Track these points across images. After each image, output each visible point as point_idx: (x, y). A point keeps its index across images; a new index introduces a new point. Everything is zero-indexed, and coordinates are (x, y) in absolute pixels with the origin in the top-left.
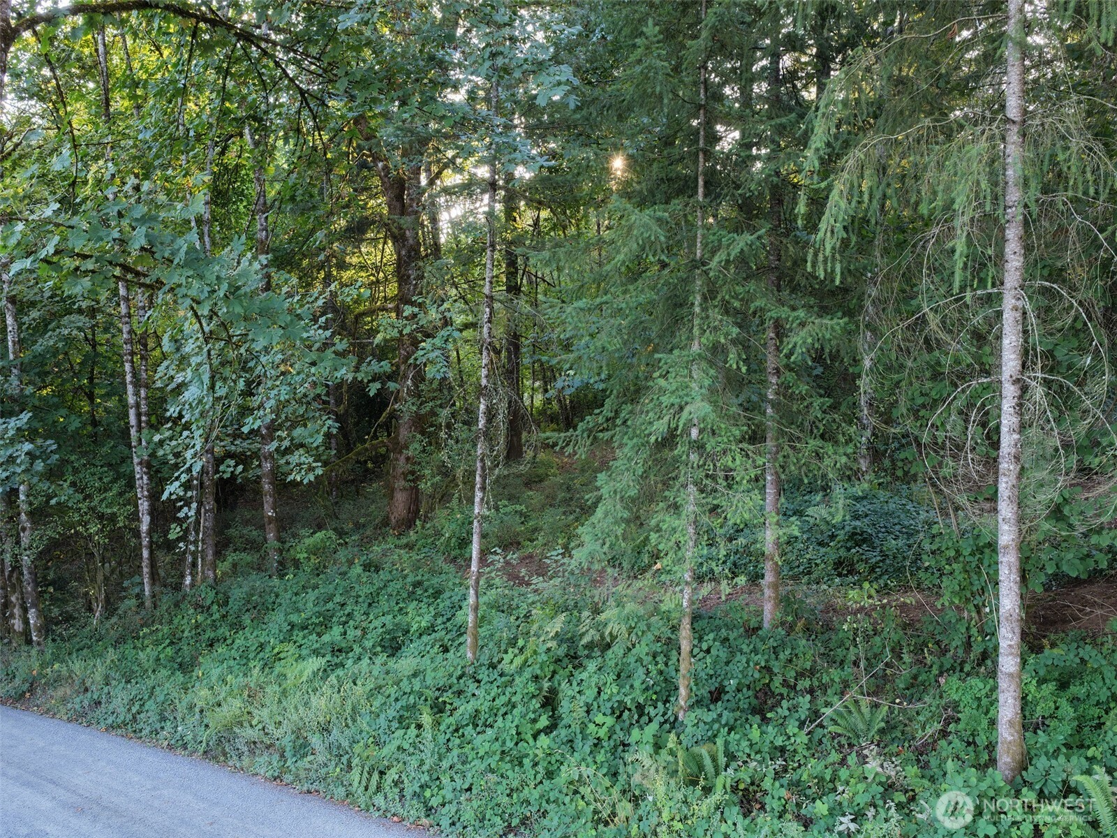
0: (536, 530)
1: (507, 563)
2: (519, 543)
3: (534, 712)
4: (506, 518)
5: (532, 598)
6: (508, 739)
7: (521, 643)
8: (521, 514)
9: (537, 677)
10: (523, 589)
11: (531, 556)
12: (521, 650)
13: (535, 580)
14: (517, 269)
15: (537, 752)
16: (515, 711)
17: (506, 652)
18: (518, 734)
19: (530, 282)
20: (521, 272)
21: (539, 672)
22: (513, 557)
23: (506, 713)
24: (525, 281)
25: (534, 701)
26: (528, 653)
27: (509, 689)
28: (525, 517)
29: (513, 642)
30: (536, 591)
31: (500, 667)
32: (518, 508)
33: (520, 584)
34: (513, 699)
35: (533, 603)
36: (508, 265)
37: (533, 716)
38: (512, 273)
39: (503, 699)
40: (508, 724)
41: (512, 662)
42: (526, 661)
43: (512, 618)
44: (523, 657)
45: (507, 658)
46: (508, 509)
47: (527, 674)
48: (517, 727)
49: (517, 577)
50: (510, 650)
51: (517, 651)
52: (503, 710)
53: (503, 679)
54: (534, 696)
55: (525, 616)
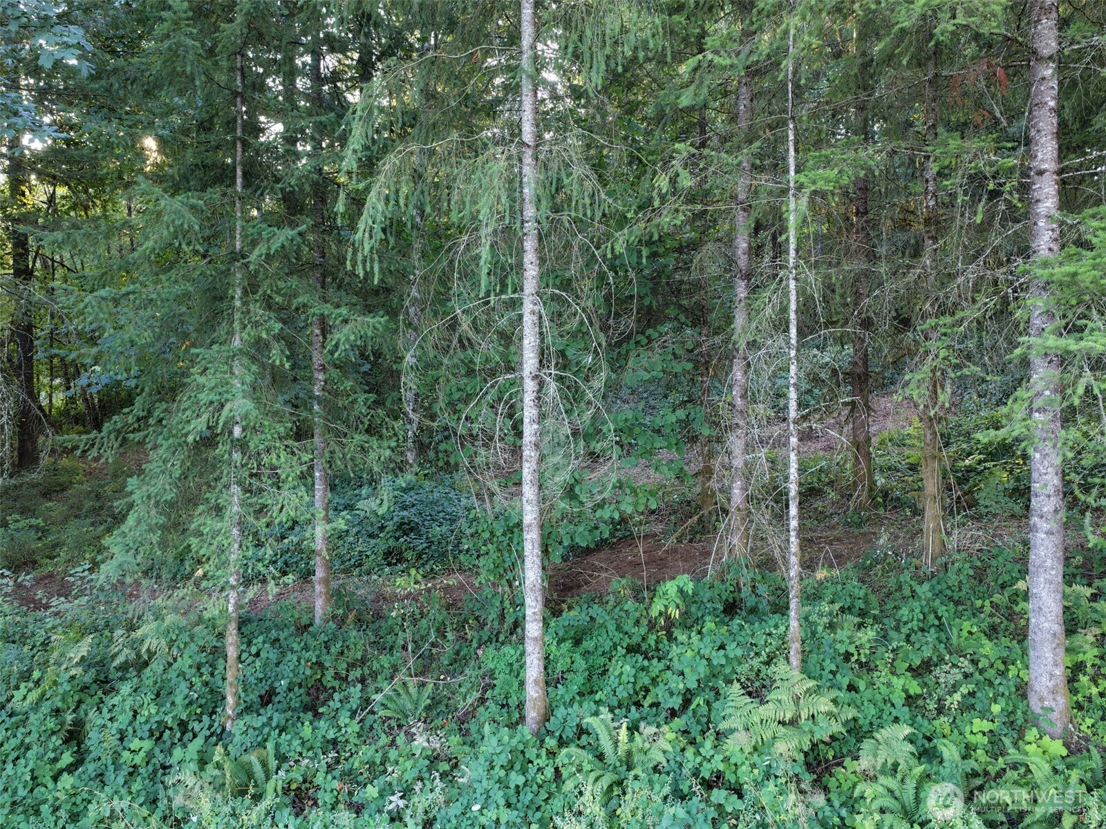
0: (57, 545)
1: (19, 586)
2: (35, 562)
3: (54, 750)
4: (17, 535)
5: (50, 622)
6: (20, 787)
7: (36, 674)
8: (37, 528)
9: (58, 711)
10: (40, 614)
11: (51, 576)
12: (37, 683)
13: (54, 601)
14: (27, 251)
15: (58, 794)
16: (29, 754)
17: (17, 688)
18: (34, 778)
19: (45, 266)
20: (32, 255)
21: (60, 704)
22: (26, 578)
23: (18, 758)
24: (38, 264)
25: (54, 738)
26: (45, 685)
27: (22, 730)
28: (43, 532)
29: (26, 676)
30: (57, 614)
31: (9, 706)
32: (33, 521)
33: (37, 608)
34: (27, 740)
35: (54, 627)
36: (15, 246)
37: (52, 755)
38: (21, 255)
39: (14, 742)
40: (20, 769)
41: (25, 698)
42: (43, 694)
43: (26, 649)
44: (39, 691)
45: (18, 695)
46: (21, 524)
47: (45, 708)
48: (32, 771)
49: (34, 601)
50: (23, 685)
51: (31, 685)
52: (14, 755)
53: (14, 719)
54: (54, 733)
55: (43, 644)
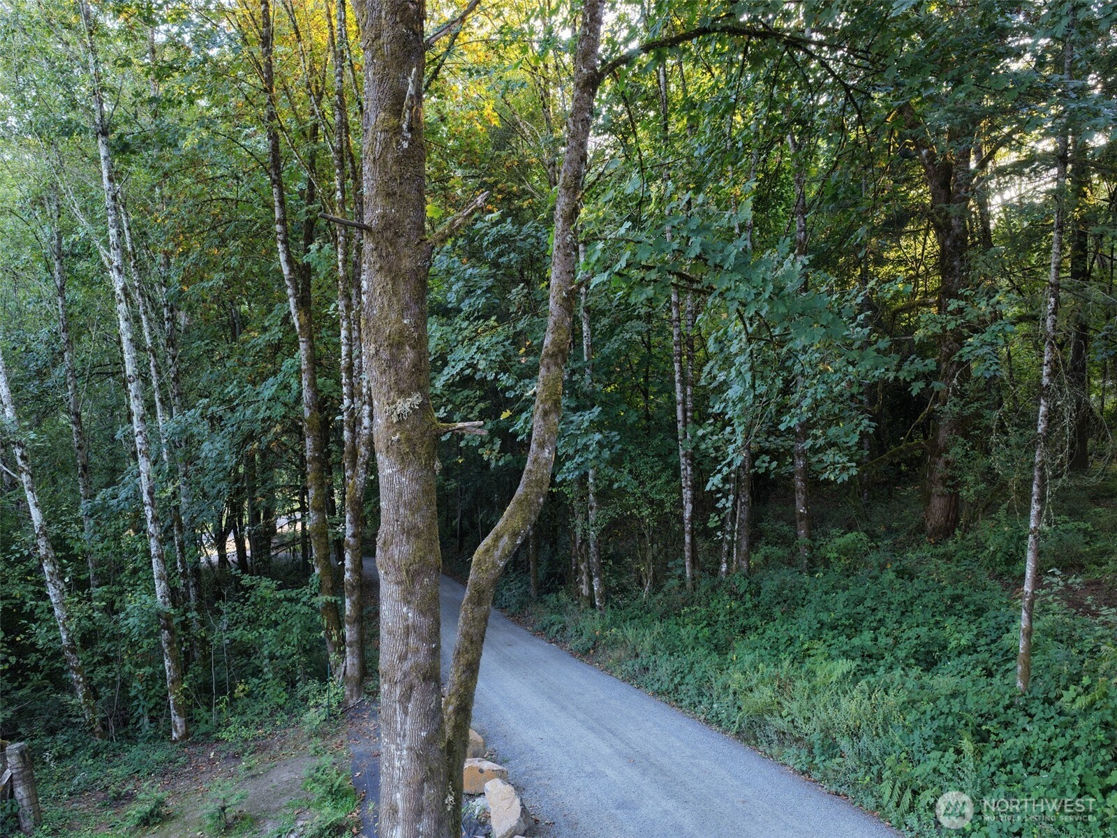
0: (1105, 552)
1: (1068, 587)
2: (1082, 566)
3: (1103, 764)
4: (1065, 536)
5: (1100, 631)
6: (1069, 788)
7: (1086, 680)
8: (1085, 532)
9: (1107, 724)
10: (1088, 619)
11: (1098, 583)
12: (1087, 689)
13: (1104, 610)
14: (1086, 252)
15: (1107, 811)
16: (1078, 758)
17: (1066, 688)
18: (1082, 785)
19: (1103, 265)
20: (1091, 256)
21: (1110, 719)
22: (1076, 581)
23: (1065, 758)
24: (1095, 265)
25: (1103, 751)
26: (1096, 694)
27: (1070, 732)
28: (1091, 537)
29: (1076, 679)
30: (1105, 624)
31: (1058, 704)
32: (1082, 525)
33: (1084, 614)
34: (1076, 744)
35: (1102, 637)
36: (1075, 249)
38: (1080, 257)
39: (1061, 742)
40: (1069, 771)
41: (1073, 701)
42: (1093, 703)
43: (1074, 651)
44: (1089, 698)
45: (1068, 696)
46: (1069, 526)
49: (1080, 605)
50: (1072, 687)
51: (1080, 690)
52: (1062, 754)
53: (1062, 719)
